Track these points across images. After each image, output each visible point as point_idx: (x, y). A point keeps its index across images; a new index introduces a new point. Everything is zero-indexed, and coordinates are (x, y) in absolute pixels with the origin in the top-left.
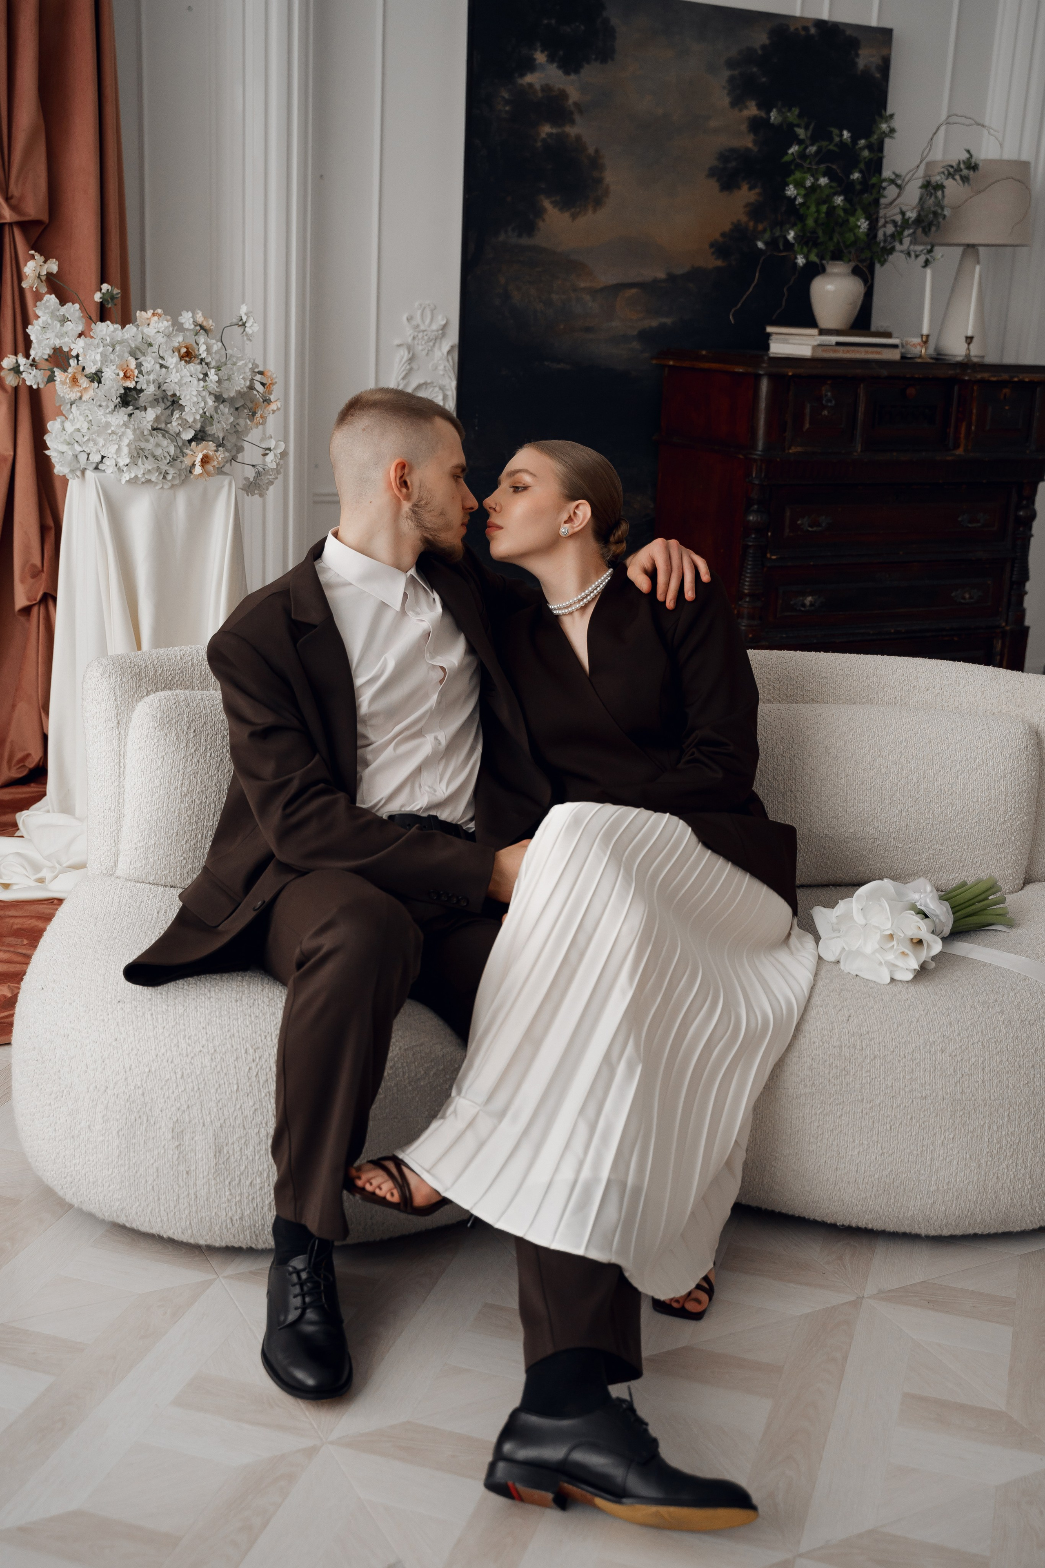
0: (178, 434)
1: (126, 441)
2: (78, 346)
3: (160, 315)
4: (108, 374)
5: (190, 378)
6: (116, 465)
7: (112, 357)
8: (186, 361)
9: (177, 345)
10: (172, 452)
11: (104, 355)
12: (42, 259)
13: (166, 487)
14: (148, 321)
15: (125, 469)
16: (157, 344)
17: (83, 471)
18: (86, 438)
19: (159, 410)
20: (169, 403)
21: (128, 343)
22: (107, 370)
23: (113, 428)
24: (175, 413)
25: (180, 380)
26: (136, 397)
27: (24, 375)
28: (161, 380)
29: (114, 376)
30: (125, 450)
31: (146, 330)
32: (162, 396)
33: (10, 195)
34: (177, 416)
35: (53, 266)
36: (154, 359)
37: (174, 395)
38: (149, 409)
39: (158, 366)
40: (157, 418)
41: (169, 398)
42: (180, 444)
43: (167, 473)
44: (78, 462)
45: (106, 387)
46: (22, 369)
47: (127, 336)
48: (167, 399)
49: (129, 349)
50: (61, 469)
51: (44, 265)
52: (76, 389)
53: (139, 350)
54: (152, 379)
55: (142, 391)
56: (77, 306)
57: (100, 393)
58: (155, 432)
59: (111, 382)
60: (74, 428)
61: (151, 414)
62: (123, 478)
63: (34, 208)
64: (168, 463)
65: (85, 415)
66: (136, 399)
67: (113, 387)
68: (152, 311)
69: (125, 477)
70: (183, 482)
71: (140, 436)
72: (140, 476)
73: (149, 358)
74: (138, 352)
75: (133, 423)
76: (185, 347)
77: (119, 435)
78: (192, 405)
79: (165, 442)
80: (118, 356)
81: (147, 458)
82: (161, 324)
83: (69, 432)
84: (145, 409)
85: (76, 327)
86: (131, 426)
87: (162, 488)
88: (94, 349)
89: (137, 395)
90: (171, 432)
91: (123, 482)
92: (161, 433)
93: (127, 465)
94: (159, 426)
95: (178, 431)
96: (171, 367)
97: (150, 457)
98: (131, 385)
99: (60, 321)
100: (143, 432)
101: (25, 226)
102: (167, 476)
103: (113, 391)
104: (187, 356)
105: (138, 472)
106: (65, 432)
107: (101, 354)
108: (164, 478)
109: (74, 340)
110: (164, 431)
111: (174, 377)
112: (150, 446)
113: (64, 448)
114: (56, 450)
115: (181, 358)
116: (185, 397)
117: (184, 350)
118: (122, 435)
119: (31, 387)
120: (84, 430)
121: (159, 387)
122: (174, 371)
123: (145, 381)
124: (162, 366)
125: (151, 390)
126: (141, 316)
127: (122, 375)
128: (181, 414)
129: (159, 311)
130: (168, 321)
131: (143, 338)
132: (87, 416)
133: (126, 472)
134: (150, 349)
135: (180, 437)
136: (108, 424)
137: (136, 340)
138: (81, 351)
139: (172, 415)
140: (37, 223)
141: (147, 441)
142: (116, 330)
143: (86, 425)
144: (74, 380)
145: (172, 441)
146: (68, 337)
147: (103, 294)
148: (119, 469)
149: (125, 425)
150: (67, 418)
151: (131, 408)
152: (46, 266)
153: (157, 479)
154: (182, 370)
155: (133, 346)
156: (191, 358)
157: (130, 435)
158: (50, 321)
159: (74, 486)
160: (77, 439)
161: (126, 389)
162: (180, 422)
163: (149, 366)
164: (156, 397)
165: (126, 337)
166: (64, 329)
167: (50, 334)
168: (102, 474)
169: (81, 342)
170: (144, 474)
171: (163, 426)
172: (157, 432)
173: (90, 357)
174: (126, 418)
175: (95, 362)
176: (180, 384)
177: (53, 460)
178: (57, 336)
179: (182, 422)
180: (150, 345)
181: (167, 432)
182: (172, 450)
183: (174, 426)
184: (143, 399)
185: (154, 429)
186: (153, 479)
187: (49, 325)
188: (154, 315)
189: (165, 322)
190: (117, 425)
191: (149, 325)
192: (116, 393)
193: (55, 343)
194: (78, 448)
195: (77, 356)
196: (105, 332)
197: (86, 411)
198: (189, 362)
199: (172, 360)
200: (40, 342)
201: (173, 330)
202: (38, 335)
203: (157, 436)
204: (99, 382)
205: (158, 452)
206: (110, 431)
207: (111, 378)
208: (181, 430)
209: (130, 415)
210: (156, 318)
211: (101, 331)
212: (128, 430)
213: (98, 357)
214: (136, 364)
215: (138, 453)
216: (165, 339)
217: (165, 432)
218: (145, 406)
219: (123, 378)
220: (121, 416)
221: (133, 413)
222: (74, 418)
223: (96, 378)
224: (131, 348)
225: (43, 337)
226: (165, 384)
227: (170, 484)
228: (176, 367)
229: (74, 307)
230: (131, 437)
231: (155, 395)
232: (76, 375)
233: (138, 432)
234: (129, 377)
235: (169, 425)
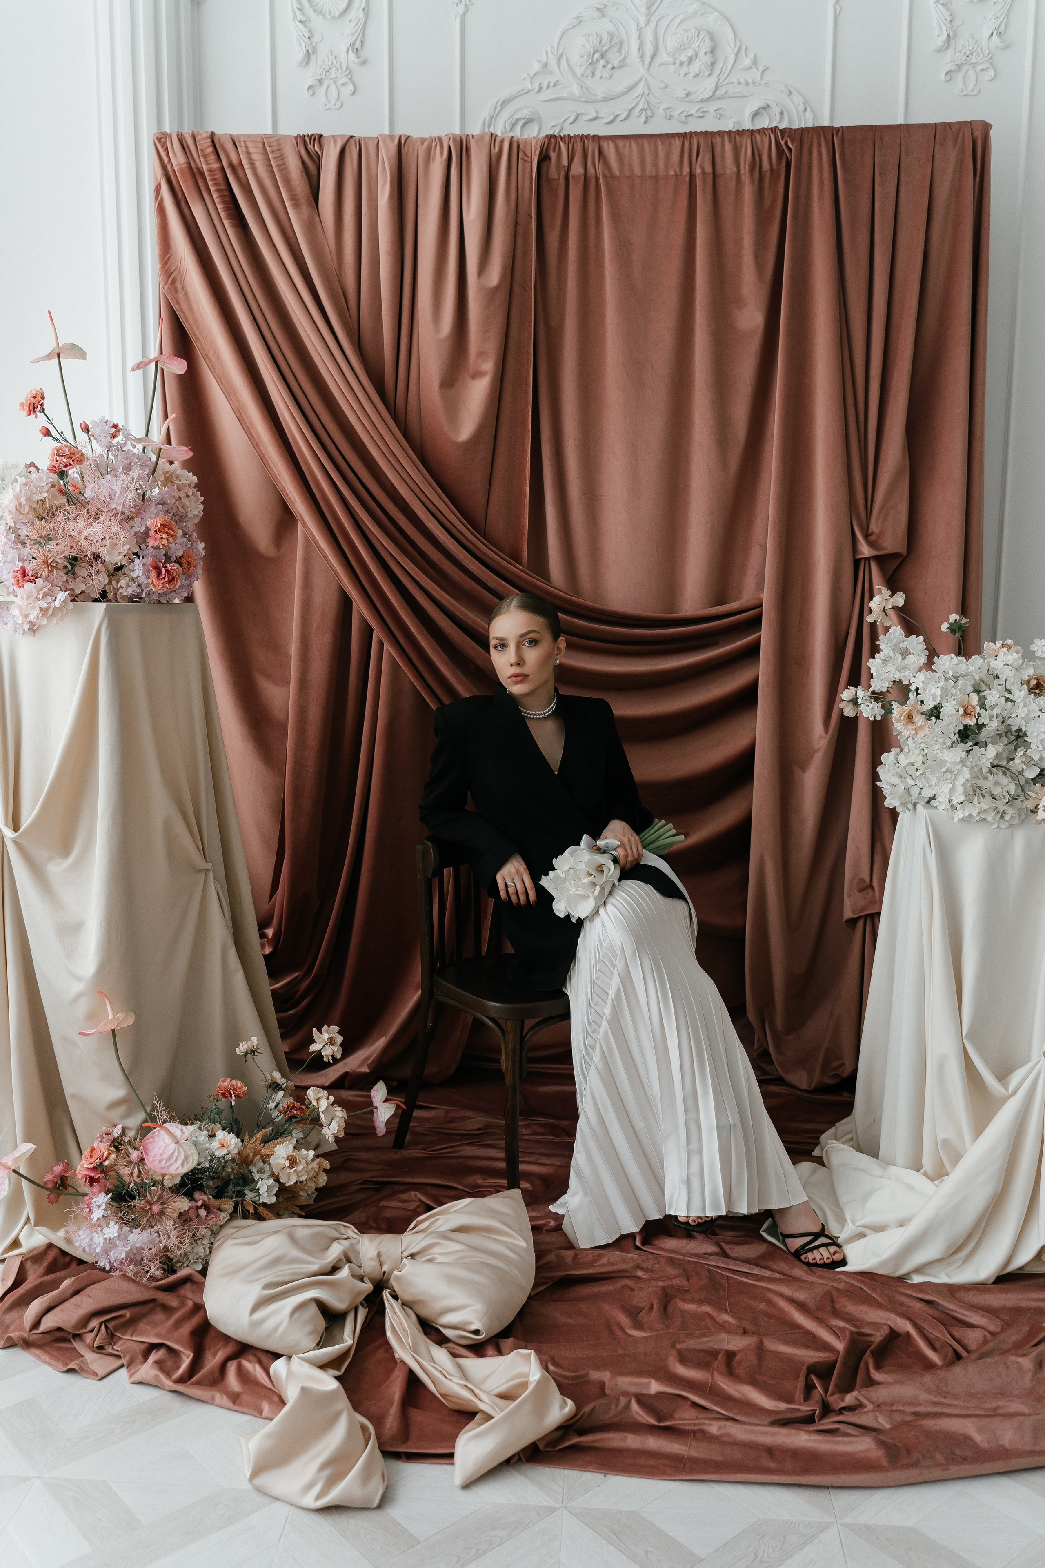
0: (1021, 773)
1: (961, 780)
2: (918, 680)
3: (1009, 647)
4: (948, 709)
5: (1039, 713)
6: (949, 802)
7: (953, 691)
8: (1035, 694)
9: (1026, 678)
10: (1012, 792)
11: (945, 691)
12: (889, 593)
13: (1003, 826)
14: (996, 653)
15: (959, 807)
16: (1004, 678)
17: (915, 804)
18: (920, 772)
19: (1000, 747)
20: (1013, 738)
21: (972, 676)
22: (947, 704)
23: (948, 765)
24: (1019, 750)
25: (1027, 715)
26: (977, 731)
27: (862, 708)
28: (1006, 714)
29: (954, 711)
30: (960, 790)
31: (993, 663)
32: (1006, 730)
33: (870, 532)
34: (1021, 753)
35: (899, 599)
36: (999, 692)
37: (1020, 730)
38: (990, 746)
39: (1003, 700)
40: (998, 756)
41: (1013, 733)
42: (1022, 782)
43: (1005, 813)
44: (910, 795)
45: (944, 723)
46: (860, 701)
47: (971, 669)
48: (1011, 733)
49: (973, 682)
50: (892, 801)
51: (890, 599)
52: (911, 727)
53: (984, 682)
54: (995, 714)
55: (983, 725)
56: (921, 638)
57: (937, 729)
58: (994, 769)
59: (950, 717)
60: (908, 761)
61: (991, 752)
62: (956, 815)
63: (893, 542)
64: (1007, 803)
65: (921, 748)
66: (976, 734)
67: (952, 723)
68: (1001, 642)
69: (958, 815)
70: (1023, 822)
71: (978, 774)
72: (974, 815)
73: (994, 692)
74: (982, 684)
75: (971, 760)
76: (1035, 679)
77: (954, 773)
78: (1039, 742)
79: (1005, 781)
80: (960, 690)
81: (983, 796)
82: (1010, 656)
83: (902, 766)
84: (986, 745)
85: (918, 660)
86: (969, 763)
87: (999, 827)
88: (934, 683)
89: (978, 730)
90: (1013, 770)
91: (956, 820)
92: (1002, 771)
93: (962, 803)
94: (1000, 764)
95: (1021, 769)
96: (1018, 701)
97: (987, 795)
98: (971, 722)
99: (902, 654)
100: (981, 770)
101: (882, 560)
102: (1004, 815)
103: (952, 728)
104: (1037, 688)
105: (973, 810)
106: (898, 765)
107: (942, 688)
108: (1002, 817)
109: (914, 673)
110: (1005, 768)
111: (1021, 711)
112: (988, 784)
113: (896, 780)
114: (887, 783)
115: (1031, 690)
116: (1032, 733)
117: (1034, 682)
118: (958, 774)
119: (868, 718)
120: (919, 765)
121: (1003, 722)
122: (1021, 705)
123: (987, 716)
124: (1007, 700)
125: (993, 725)
126: (988, 646)
127: (961, 711)
128: (1026, 751)
129: (1009, 642)
130: (1017, 653)
131: (989, 670)
132: (923, 749)
133: (960, 809)
134: (997, 682)
135: (1023, 775)
136: (943, 762)
137: (980, 672)
138: (920, 686)
139: (1016, 750)
140: (895, 556)
141: (986, 778)
142: (960, 662)
143: (920, 759)
144: (909, 717)
145: (1014, 780)
146: (909, 670)
147: (951, 624)
148: (952, 806)
149: (962, 761)
150: (902, 750)
151: (970, 743)
152: (892, 600)
153: (993, 819)
154: (1030, 704)
155: (978, 679)
156: (1041, 691)
157: (966, 774)
158: (892, 654)
159: (904, 819)
160: (910, 773)
161: (966, 726)
162: (1024, 760)
163: (993, 700)
164: (999, 732)
165: (969, 670)
166: (906, 662)
167: (891, 668)
168: (934, 811)
169: (921, 676)
170: (979, 813)
171: (1004, 763)
172: (997, 770)
173: (929, 691)
174: (963, 755)
175: (934, 697)
176: (1027, 719)
177: (885, 792)
178: (897, 669)
179: (1027, 759)
180: (997, 677)
181: (1008, 770)
182: (1013, 789)
183: (1017, 764)
184: (983, 735)
185: (993, 766)
186: (989, 819)
187: (891, 657)
188: (1003, 646)
189: (1015, 655)
190: (953, 762)
191: (996, 656)
192: (955, 729)
193: (895, 676)
194: (911, 782)
195: (917, 689)
196: (947, 666)
197: (922, 744)
198: (1039, 695)
199: (1020, 694)
200: (879, 676)
201: (1023, 663)
202: (879, 668)
203: (996, 774)
204: (938, 718)
205: (997, 791)
206: (944, 770)
207: (950, 713)
208: (1025, 767)
209: (968, 752)
210: (1005, 649)
211: (943, 664)
212: (965, 769)
213: (938, 692)
214: (979, 700)
215: (974, 791)
216: (1013, 672)
217: (1005, 770)
218: (986, 741)
219: (962, 715)
220: (958, 753)
221: (972, 749)
222: (909, 751)
223: (935, 713)
224: (975, 680)
225: (883, 671)
226: (1010, 719)
227: (1007, 824)
228: (1023, 701)
229: (918, 640)
230: (968, 776)
231: (998, 730)
232: (911, 712)
233: (976, 769)
234: (970, 714)
235: (1011, 763)
